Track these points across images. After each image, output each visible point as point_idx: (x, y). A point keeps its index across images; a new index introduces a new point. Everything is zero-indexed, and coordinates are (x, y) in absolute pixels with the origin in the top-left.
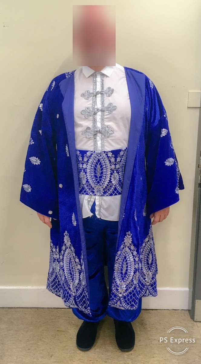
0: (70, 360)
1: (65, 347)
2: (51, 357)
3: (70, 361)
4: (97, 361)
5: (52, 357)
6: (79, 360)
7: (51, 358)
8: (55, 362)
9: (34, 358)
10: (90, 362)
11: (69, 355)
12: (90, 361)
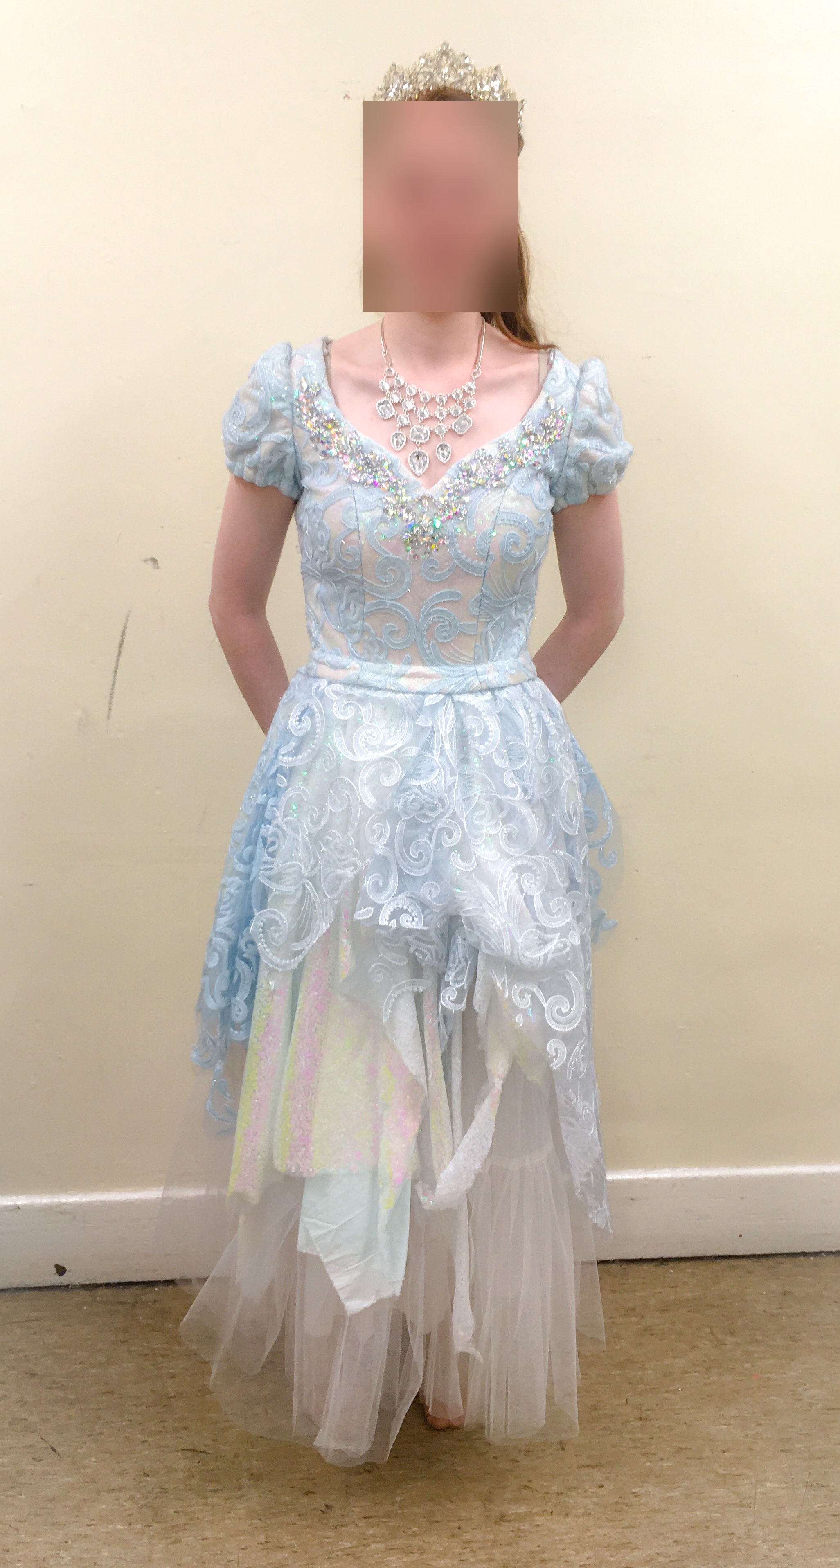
0: (645, 1454)
1: (595, 1408)
2: (563, 1449)
3: (644, 1459)
4: (751, 1449)
5: (566, 1448)
6: (677, 1452)
7: (561, 1452)
8: (588, 1466)
9: (495, 1458)
10: (726, 1454)
11: (629, 1436)
12: (724, 1452)
